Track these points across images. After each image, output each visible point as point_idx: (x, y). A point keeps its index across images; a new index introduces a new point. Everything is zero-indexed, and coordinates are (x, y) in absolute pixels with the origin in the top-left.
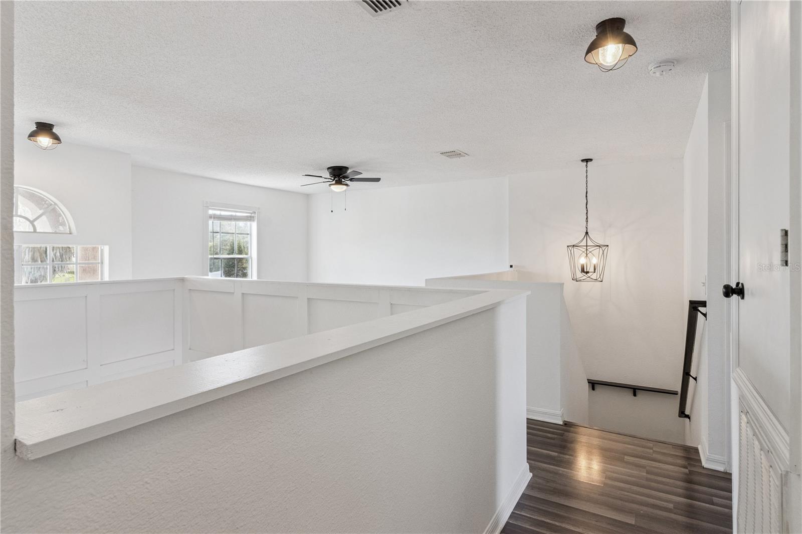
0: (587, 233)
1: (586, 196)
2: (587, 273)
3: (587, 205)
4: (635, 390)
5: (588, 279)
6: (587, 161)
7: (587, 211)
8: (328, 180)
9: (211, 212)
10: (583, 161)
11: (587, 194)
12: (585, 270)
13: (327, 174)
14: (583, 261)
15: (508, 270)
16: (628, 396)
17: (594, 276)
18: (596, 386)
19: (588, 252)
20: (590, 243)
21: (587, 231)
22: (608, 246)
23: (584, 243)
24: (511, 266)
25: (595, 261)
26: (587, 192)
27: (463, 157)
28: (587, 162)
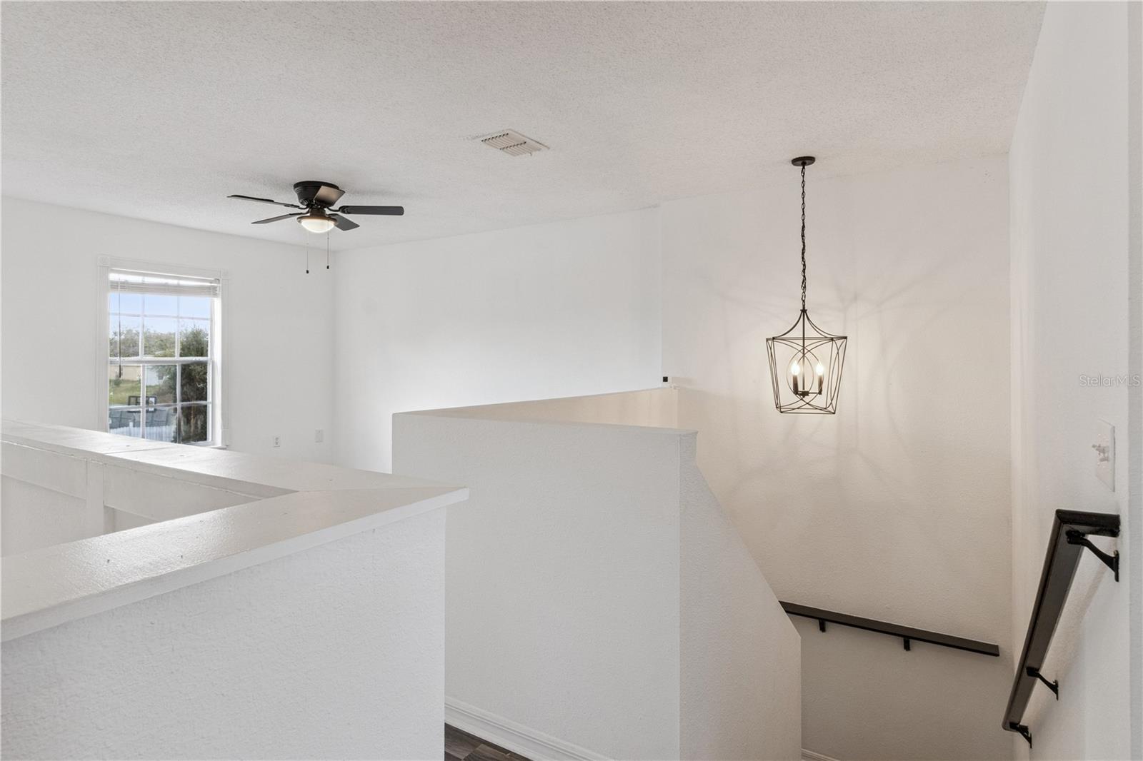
0: (804, 311)
1: (803, 236)
2: (805, 394)
3: (803, 253)
4: (908, 637)
5: (807, 406)
6: (804, 161)
7: (804, 265)
8: (296, 210)
9: (114, 277)
10: (795, 161)
11: (803, 230)
12: (800, 389)
13: (294, 198)
14: (796, 369)
15: (660, 386)
16: (893, 646)
17: (820, 401)
18: (828, 625)
19: (806, 351)
20: (810, 332)
21: (804, 306)
22: (846, 338)
23: (797, 332)
24: (665, 379)
25: (820, 370)
26: (804, 227)
27: (537, 152)
28: (804, 165)
